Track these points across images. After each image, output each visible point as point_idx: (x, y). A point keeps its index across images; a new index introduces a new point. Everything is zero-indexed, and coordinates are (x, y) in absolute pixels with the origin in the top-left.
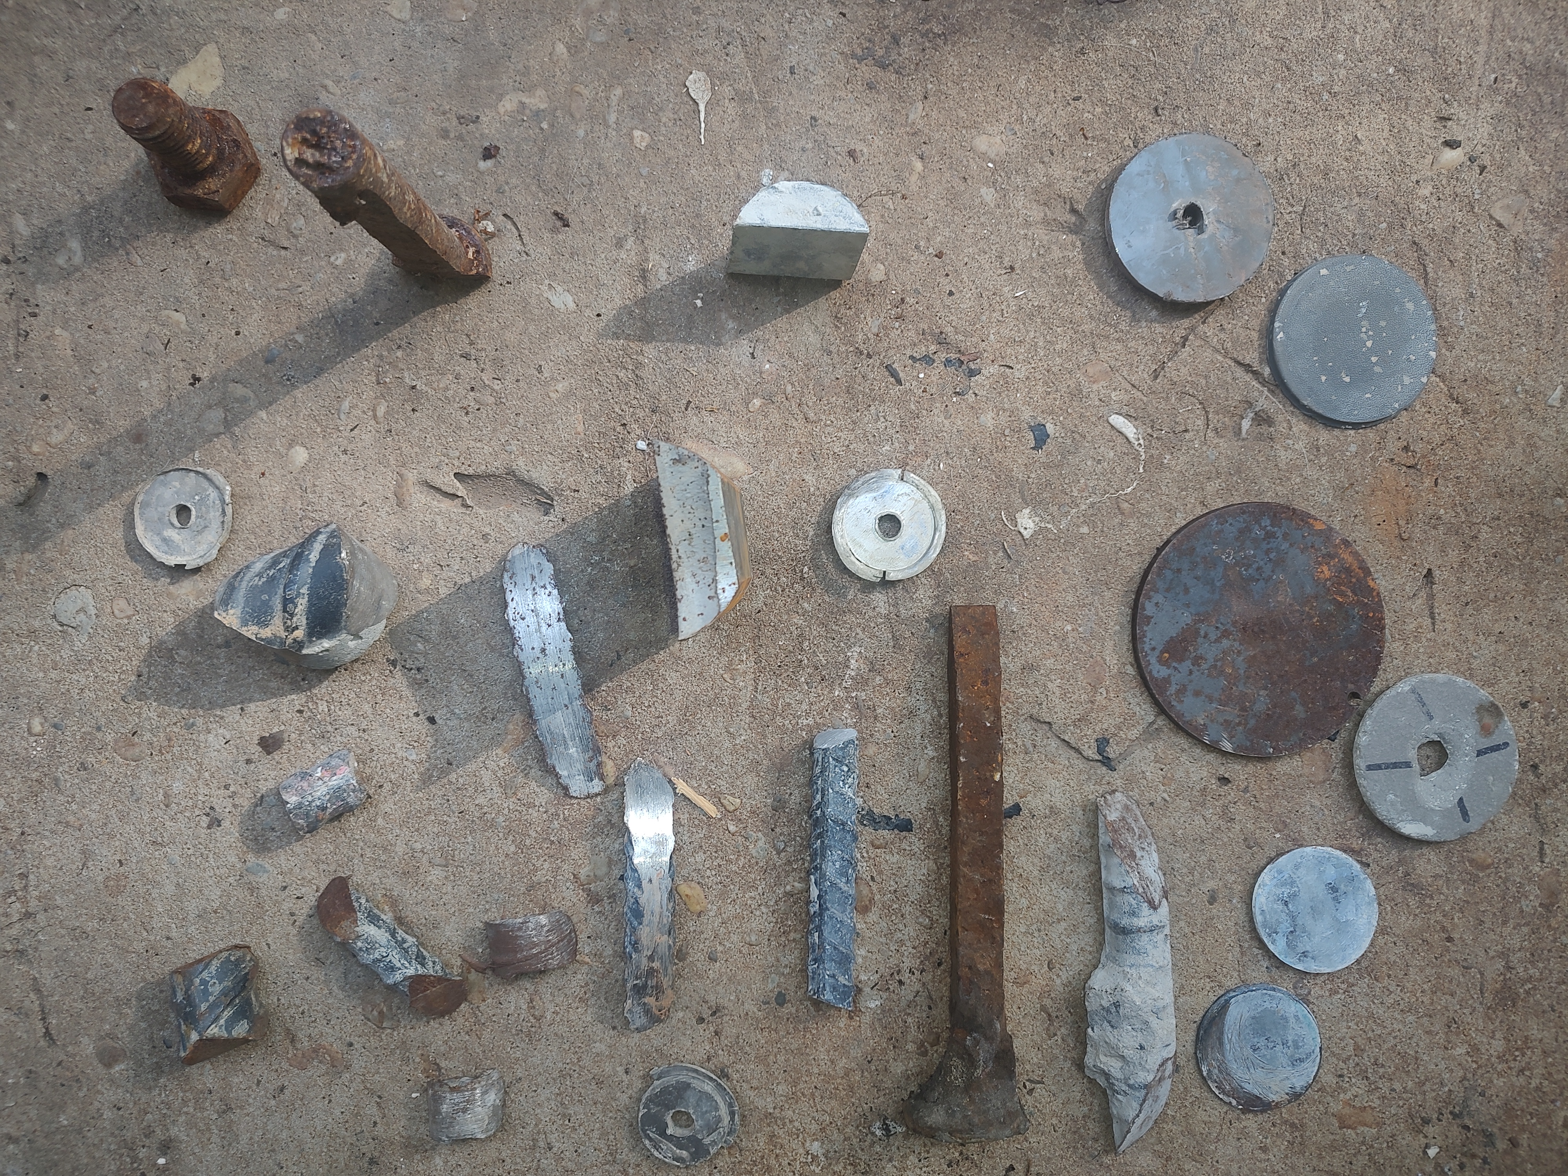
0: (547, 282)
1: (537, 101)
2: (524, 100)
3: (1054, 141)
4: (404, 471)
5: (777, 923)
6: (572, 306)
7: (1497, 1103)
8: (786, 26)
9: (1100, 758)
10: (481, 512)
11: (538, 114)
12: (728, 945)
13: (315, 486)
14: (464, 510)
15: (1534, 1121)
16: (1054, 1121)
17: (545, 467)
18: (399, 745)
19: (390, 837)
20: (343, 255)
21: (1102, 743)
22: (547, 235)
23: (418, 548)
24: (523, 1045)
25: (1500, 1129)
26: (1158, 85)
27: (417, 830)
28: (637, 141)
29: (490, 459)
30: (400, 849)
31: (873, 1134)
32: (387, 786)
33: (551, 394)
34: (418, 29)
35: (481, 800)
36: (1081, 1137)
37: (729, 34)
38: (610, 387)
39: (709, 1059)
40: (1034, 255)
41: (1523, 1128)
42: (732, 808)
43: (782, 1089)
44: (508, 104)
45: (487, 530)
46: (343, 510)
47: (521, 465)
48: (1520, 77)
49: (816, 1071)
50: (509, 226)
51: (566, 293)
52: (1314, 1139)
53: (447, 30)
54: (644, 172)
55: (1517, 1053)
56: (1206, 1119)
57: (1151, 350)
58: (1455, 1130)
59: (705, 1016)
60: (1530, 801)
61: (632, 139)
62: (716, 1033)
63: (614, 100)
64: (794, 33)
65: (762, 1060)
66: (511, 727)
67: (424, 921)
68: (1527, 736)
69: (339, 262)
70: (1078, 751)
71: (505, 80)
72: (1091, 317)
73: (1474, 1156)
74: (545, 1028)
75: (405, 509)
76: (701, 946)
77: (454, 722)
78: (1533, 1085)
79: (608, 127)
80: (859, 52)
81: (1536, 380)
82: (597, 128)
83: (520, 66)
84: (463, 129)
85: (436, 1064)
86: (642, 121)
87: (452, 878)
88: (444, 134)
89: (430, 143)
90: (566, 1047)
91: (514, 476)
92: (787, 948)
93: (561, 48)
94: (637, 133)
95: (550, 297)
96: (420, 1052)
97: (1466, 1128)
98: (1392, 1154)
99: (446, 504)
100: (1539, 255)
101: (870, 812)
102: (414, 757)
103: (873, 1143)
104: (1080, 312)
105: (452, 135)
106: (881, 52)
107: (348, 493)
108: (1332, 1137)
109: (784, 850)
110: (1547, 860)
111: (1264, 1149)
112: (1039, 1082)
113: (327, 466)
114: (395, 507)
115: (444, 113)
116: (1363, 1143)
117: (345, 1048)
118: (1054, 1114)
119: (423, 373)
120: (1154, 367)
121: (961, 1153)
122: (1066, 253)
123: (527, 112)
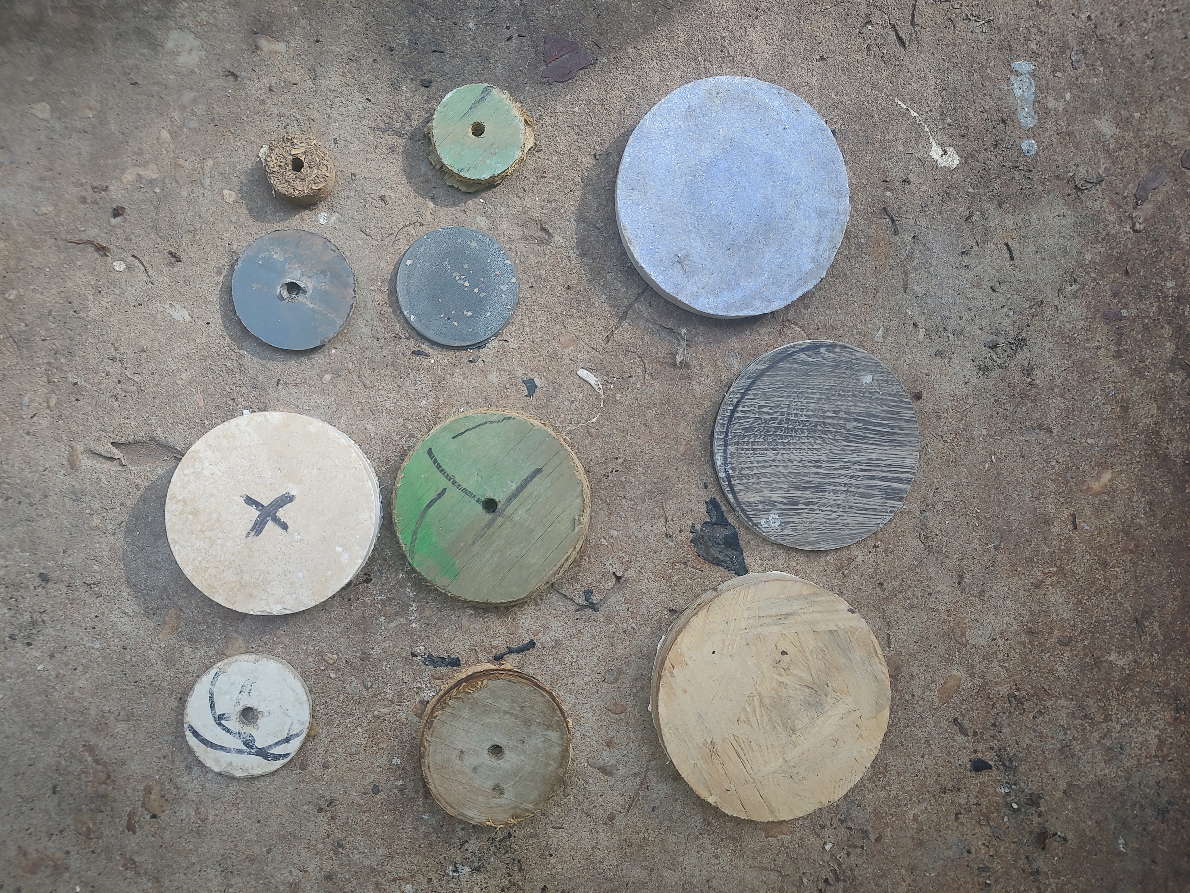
0: (168, 302)
1: (150, 173)
2: (140, 172)
3: (526, 182)
4: (74, 444)
5: (369, 737)
6: (188, 318)
7: (869, 810)
8: (329, 110)
9: (588, 603)
10: (133, 468)
11: (151, 183)
12: (336, 756)
13: (8, 459)
14: (120, 468)
15: (894, 819)
16: (572, 853)
17: (177, 433)
18: (86, 639)
19: (85, 704)
20: (15, 292)
21: (588, 594)
22: (165, 269)
23: (89, 498)
24: (193, 840)
25: (872, 827)
26: (595, 139)
27: (105, 697)
28: (226, 197)
29: (137, 431)
30: (93, 712)
31: (448, 875)
32: (80, 668)
33: (178, 382)
34: (57, 125)
35: (150, 672)
36: (591, 862)
37: (287, 118)
38: (221, 373)
39: (328, 836)
40: (517, 262)
41: (887, 825)
42: (332, 662)
43: (382, 851)
44: (129, 176)
45: (138, 481)
46: (30, 475)
47: (159, 433)
48: (843, 119)
49: (405, 836)
50: (137, 262)
51: (183, 309)
52: (749, 846)
53: (79, 125)
54: (234, 219)
55: (880, 776)
56: (675, 840)
57: (603, 323)
58: (843, 830)
59: (323, 807)
60: (879, 608)
61: (223, 196)
62: (332, 818)
63: (207, 170)
64: (334, 115)
65: (366, 833)
66: (167, 618)
67: (114, 761)
68: (874, 564)
69: (12, 297)
70: (572, 600)
71: (125, 159)
72: (560, 303)
73: (856, 847)
74: (209, 827)
75: (77, 471)
76: (317, 759)
77: (126, 619)
78: (892, 795)
79: (204, 188)
80: (382, 126)
81: (865, 325)
82: (196, 190)
83: (136, 149)
84: (97, 196)
85: (132, 859)
86: (229, 183)
87: (133, 728)
88: (83, 200)
89: (73, 208)
90: (225, 838)
91: (156, 441)
92: (378, 754)
93: (165, 134)
94: (226, 192)
95: (171, 313)
96: (119, 853)
97: (850, 828)
98: (802, 851)
99: (107, 466)
100: (862, 241)
101: (430, 656)
102: (98, 646)
103: (448, 882)
104: (552, 300)
105: (89, 201)
106: (398, 126)
107: (33, 462)
108: (761, 844)
109: (371, 687)
110: (892, 646)
111: (716, 857)
112: (560, 828)
113: (16, 444)
114: (69, 470)
115: (82, 185)
116: (782, 846)
117: (64, 856)
118: (572, 848)
119: (82, 373)
120: (606, 334)
121: (510, 882)
122: (540, 259)
123: (144, 181)
